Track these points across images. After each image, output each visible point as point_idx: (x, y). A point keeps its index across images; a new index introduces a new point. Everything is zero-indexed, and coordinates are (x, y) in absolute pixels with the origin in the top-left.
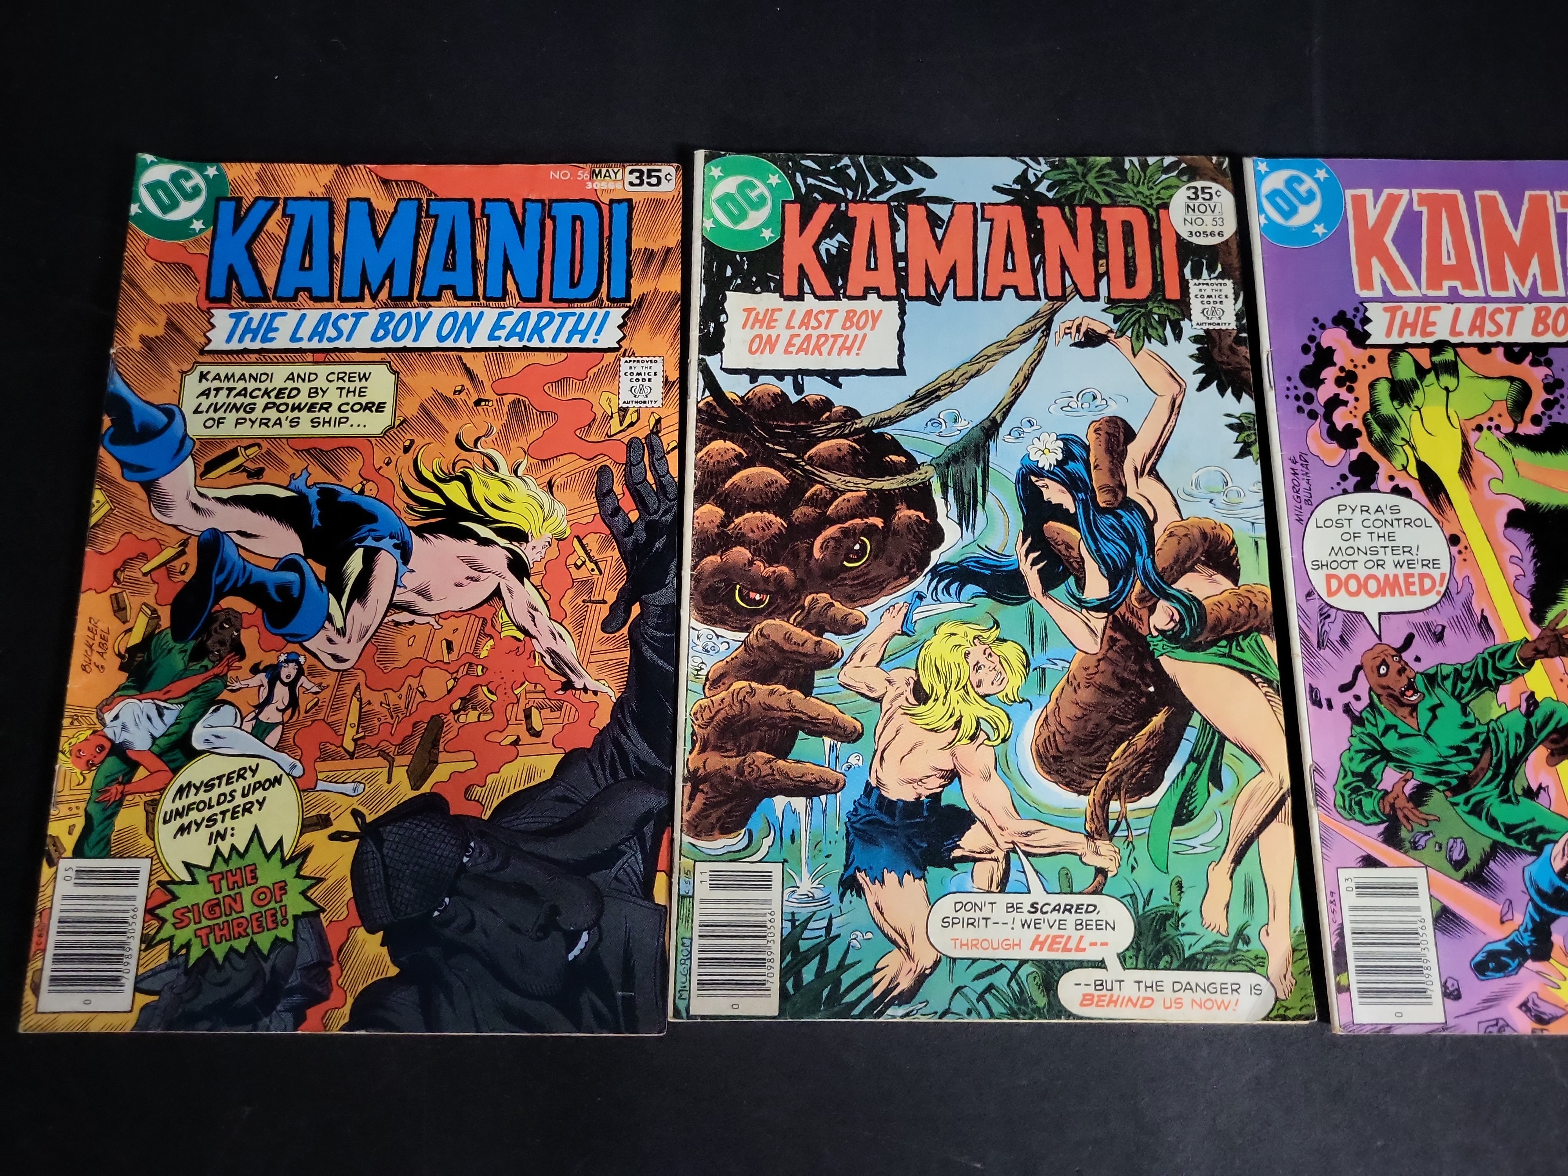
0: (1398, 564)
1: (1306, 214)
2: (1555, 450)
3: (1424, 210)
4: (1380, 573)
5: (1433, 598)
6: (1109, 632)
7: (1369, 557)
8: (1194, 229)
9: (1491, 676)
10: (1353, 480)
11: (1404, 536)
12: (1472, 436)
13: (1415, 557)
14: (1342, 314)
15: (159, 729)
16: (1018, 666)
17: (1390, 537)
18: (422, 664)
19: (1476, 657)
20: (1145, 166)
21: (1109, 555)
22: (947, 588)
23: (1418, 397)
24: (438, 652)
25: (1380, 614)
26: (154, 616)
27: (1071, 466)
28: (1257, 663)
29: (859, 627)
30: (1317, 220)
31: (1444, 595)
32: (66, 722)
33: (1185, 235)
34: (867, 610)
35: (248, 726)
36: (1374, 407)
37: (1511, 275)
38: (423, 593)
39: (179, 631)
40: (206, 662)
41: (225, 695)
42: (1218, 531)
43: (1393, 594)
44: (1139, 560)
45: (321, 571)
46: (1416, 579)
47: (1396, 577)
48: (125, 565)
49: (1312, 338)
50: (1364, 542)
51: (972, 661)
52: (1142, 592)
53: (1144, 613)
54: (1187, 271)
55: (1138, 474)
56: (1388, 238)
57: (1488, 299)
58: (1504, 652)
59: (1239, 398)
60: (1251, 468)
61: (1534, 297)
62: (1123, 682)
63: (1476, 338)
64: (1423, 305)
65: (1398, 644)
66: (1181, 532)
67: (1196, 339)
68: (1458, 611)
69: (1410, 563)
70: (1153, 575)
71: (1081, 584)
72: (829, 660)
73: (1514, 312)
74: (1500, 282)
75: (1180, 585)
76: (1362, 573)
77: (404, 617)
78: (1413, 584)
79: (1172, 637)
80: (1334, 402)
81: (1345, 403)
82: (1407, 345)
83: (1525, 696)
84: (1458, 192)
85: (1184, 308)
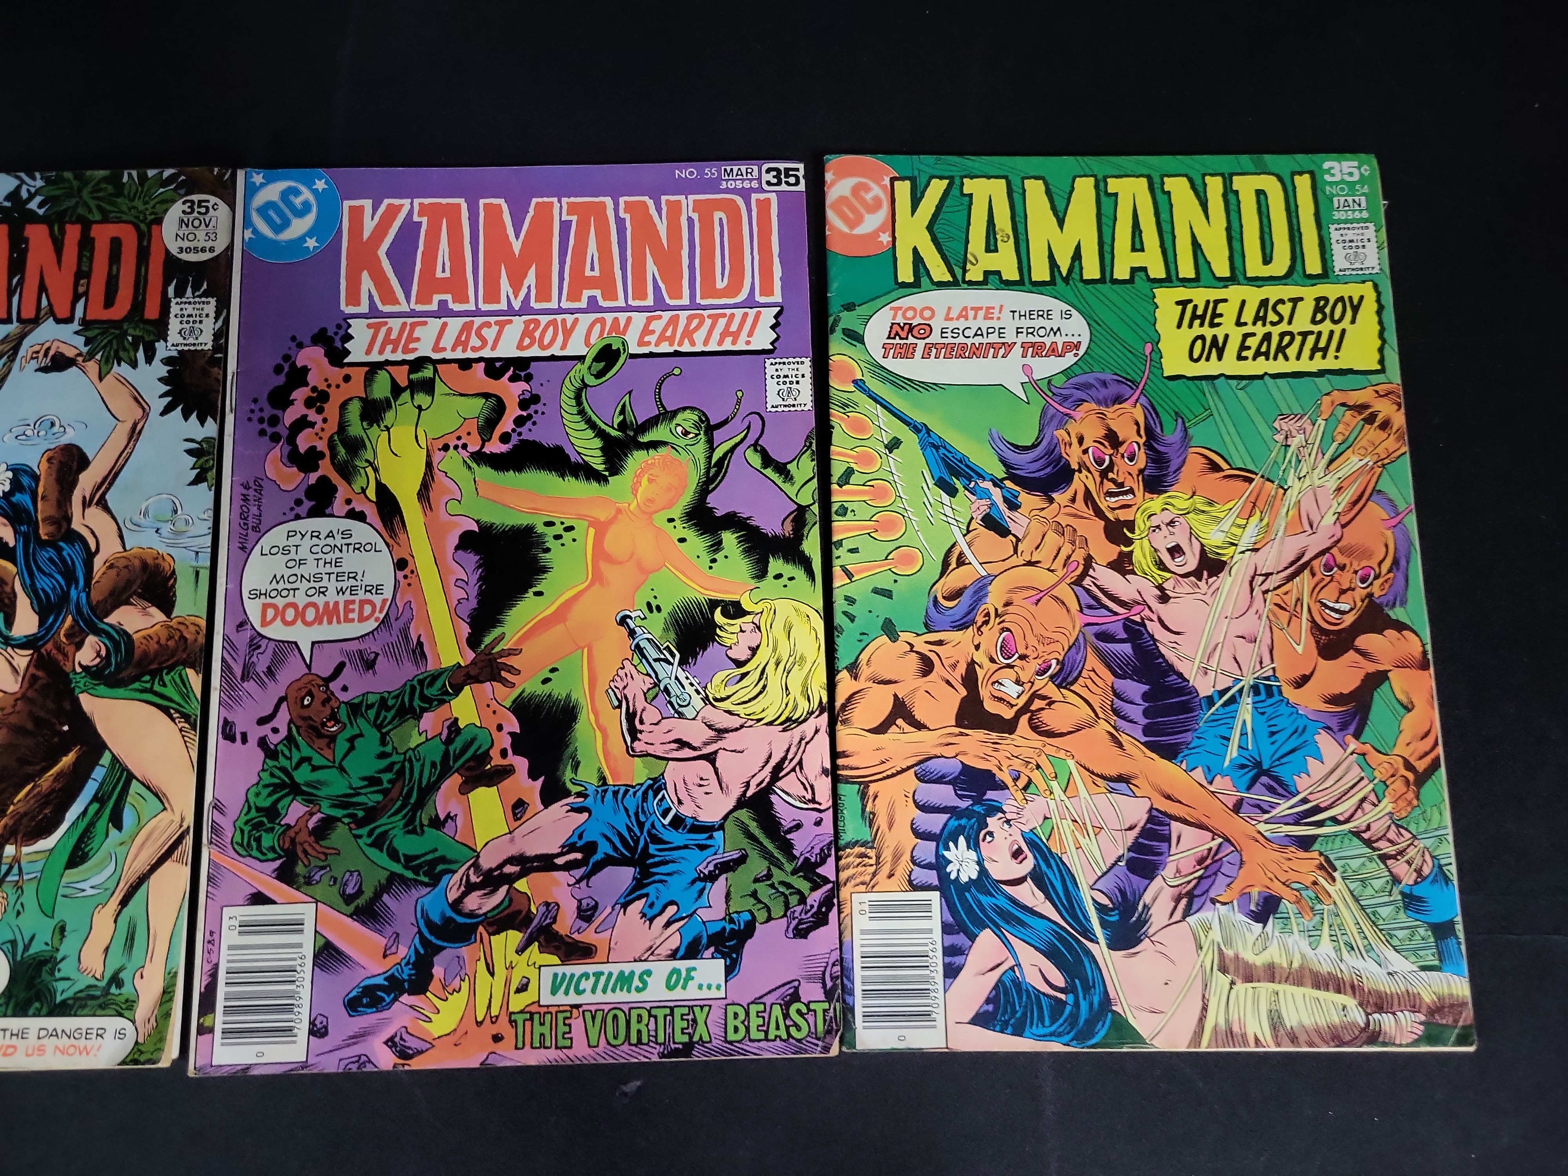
0: (340, 591)
1: (299, 227)
2: (519, 469)
3: (424, 220)
4: (320, 600)
5: (371, 625)
6: (32, 670)
7: (312, 584)
8: (186, 244)
9: (417, 703)
10: (308, 504)
11: (351, 561)
12: (437, 456)
13: (359, 583)
14: (324, 330)
17: (337, 563)
19: (405, 684)
20: (143, 178)
21: (43, 590)
23: (389, 417)
25: (313, 643)
27: (18, 498)
28: (177, 698)
30: (310, 234)
31: (383, 621)
33: (174, 251)
36: (342, 427)
37: (505, 286)
42: (160, 561)
43: (330, 622)
44: (73, 593)
46: (356, 606)
47: (336, 604)
49: (286, 358)
50: (309, 569)
52: (72, 627)
53: (70, 649)
54: (171, 290)
55: (86, 504)
56: (382, 252)
57: (478, 313)
58: (434, 678)
59: (202, 422)
60: (205, 493)
61: (526, 309)
62: (38, 721)
63: (459, 354)
64: (410, 320)
65: (326, 673)
66: (122, 563)
67: (167, 361)
68: (394, 637)
69: (353, 590)
70: (85, 609)
71: (9, 622)
73: (502, 325)
74: (492, 295)
75: (112, 619)
76: (301, 599)
78: (353, 611)
79: (98, 675)
80: (302, 423)
81: (312, 425)
82: (388, 363)
83: (447, 723)
84: (462, 201)
85: (160, 329)
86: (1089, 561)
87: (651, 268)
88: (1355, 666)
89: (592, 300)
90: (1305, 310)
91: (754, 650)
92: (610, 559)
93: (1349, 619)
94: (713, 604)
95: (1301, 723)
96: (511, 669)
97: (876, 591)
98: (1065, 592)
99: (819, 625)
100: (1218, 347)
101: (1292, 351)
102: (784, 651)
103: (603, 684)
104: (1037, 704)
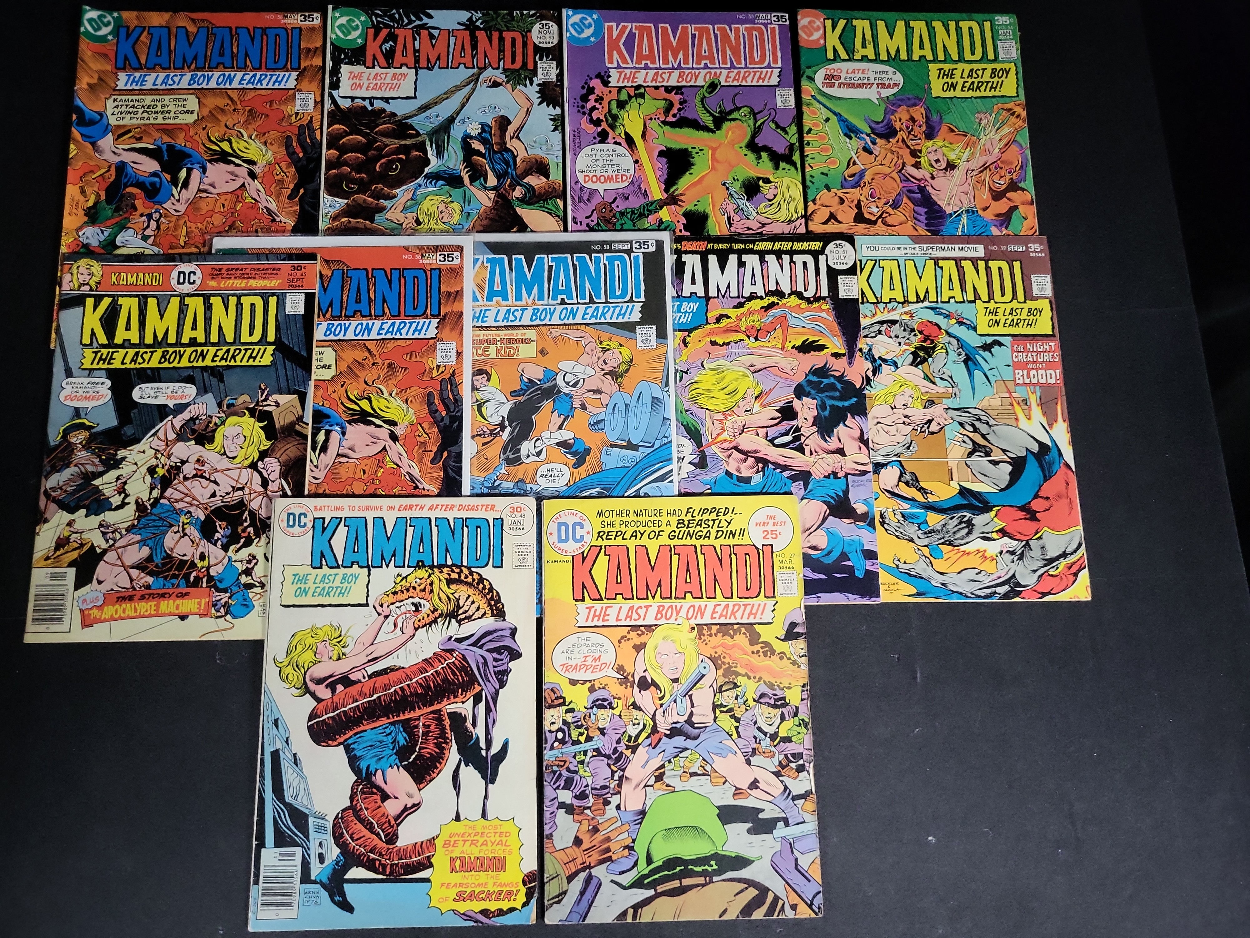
0: (613, 171)
1: (588, 33)
2: (681, 127)
3: (637, 32)
4: (606, 174)
5: (626, 184)
6: (496, 198)
7: (602, 168)
8: (541, 40)
9: (646, 212)
10: (598, 139)
11: (616, 160)
12: (648, 122)
13: (620, 168)
14: (600, 73)
15: (102, 238)
16: (458, 211)
17: (611, 161)
18: (212, 212)
19: (641, 205)
20: (522, 14)
21: (498, 169)
22: (431, 182)
23: (628, 107)
24: (219, 208)
25: (604, 190)
26: (98, 196)
27: (484, 135)
28: (554, 209)
29: (395, 197)
30: (592, 35)
31: (631, 182)
32: (63, 234)
33: (537, 43)
34: (397, 191)
35: (140, 237)
36: (610, 110)
37: (671, 58)
38: (212, 185)
39: (109, 200)
40: (121, 213)
41: (129, 225)
43: (610, 182)
44: (510, 171)
45: (169, 177)
46: (620, 177)
47: (612, 176)
48: (84, 175)
49: (586, 83)
50: (601, 163)
51: (440, 209)
52: (510, 183)
53: (510, 191)
54: (537, 58)
55: (511, 138)
56: (621, 44)
57: (660, 68)
58: (652, 203)
59: (555, 108)
60: (558, 135)
61: (679, 67)
62: (500, 217)
63: (654, 84)
64: (633, 71)
65: (611, 201)
66: (528, 160)
67: (538, 85)
68: (636, 189)
69: (618, 171)
70: (515, 177)
71: (486, 181)
72: (381, 209)
73: (670, 73)
74: (666, 61)
75: (526, 180)
76: (599, 174)
77: (204, 195)
79: (522, 201)
80: (593, 109)
81: (598, 109)
82: (626, 86)
83: (659, 219)
84: (651, 25)
85: (535, 72)
86: (904, 164)
87: (729, 52)
88: (1006, 203)
89: (705, 64)
90: (988, 73)
91: (775, 196)
92: (718, 161)
93: (1004, 187)
94: (759, 179)
95: (985, 223)
96: (682, 201)
97: (822, 173)
98: (895, 175)
99: (801, 187)
100: (953, 86)
101: (982, 88)
102: (787, 196)
103: (718, 207)
104: (885, 215)
